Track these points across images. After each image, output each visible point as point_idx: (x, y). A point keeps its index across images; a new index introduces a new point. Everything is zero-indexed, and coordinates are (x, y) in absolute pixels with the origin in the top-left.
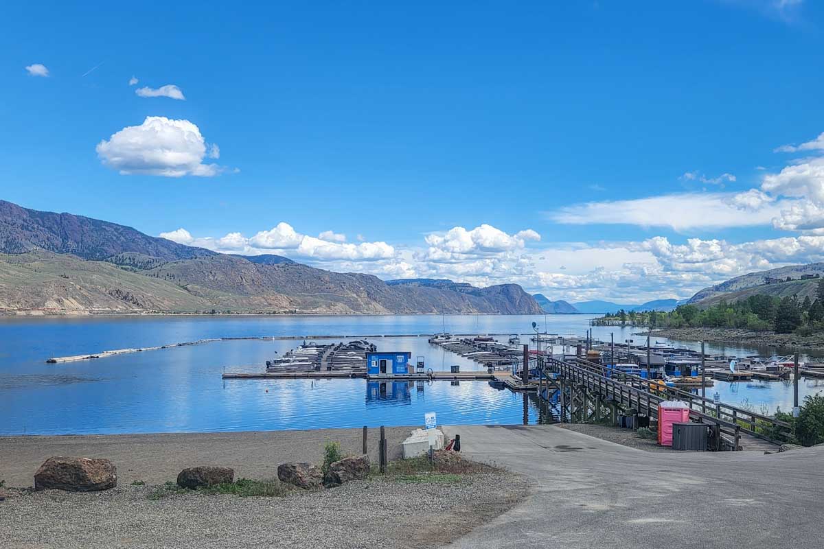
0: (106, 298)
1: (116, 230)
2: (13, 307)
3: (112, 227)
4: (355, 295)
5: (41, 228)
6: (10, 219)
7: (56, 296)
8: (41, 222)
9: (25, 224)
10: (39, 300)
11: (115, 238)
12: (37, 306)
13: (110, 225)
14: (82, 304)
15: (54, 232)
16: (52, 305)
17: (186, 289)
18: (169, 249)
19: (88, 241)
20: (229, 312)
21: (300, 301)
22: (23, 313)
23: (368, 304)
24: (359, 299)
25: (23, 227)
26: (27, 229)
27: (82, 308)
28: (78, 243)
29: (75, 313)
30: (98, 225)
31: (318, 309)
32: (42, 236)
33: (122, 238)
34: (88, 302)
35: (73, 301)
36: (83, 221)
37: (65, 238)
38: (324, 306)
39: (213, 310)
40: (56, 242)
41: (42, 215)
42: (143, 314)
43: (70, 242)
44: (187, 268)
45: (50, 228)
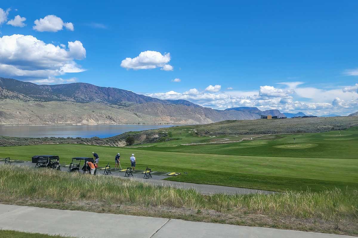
0: (104, 119)
1: (126, 92)
2: (72, 122)
3: (125, 92)
4: (200, 116)
5: (101, 93)
6: (91, 90)
7: (86, 119)
8: (101, 91)
9: (96, 92)
10: (80, 120)
11: (125, 95)
12: (80, 122)
13: (124, 91)
14: (95, 121)
15: (105, 94)
16: (84, 122)
17: (136, 115)
18: (143, 98)
19: (116, 96)
20: (144, 123)
21: (175, 119)
22: (75, 124)
23: (205, 119)
24: (201, 118)
25: (95, 93)
26: (97, 93)
27: (95, 122)
28: (113, 98)
29: (92, 124)
30: (120, 91)
31: (181, 122)
32: (101, 96)
33: (128, 95)
34: (97, 120)
35: (92, 120)
36: (115, 89)
37: (109, 96)
38: (184, 121)
39: (139, 123)
40: (105, 97)
41: (102, 88)
42: (115, 124)
43: (110, 97)
44: (138, 107)
45: (104, 93)
